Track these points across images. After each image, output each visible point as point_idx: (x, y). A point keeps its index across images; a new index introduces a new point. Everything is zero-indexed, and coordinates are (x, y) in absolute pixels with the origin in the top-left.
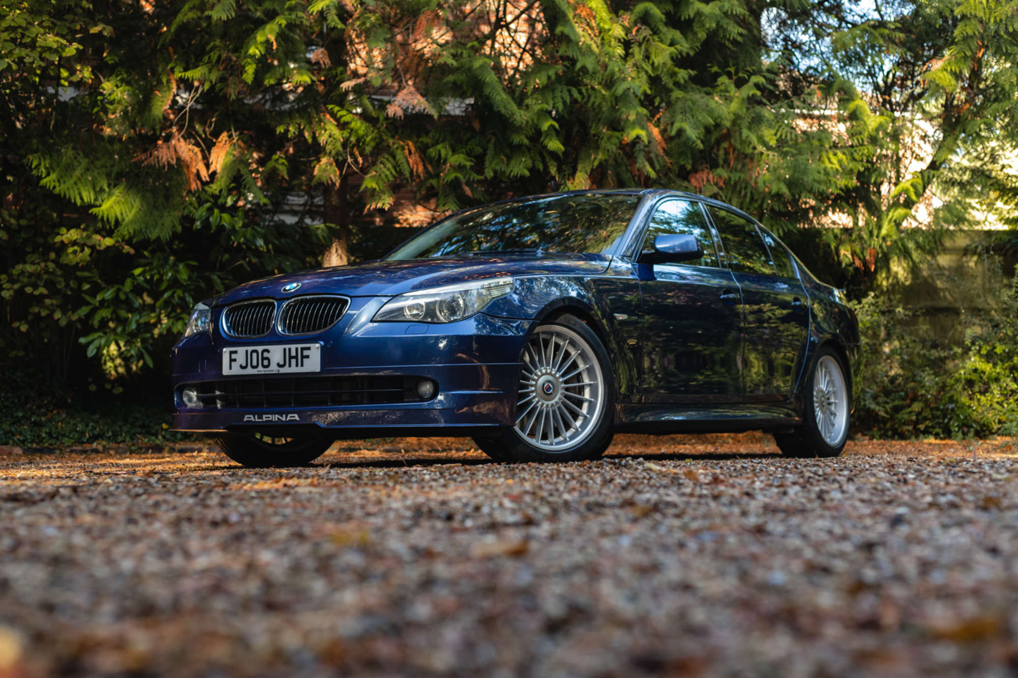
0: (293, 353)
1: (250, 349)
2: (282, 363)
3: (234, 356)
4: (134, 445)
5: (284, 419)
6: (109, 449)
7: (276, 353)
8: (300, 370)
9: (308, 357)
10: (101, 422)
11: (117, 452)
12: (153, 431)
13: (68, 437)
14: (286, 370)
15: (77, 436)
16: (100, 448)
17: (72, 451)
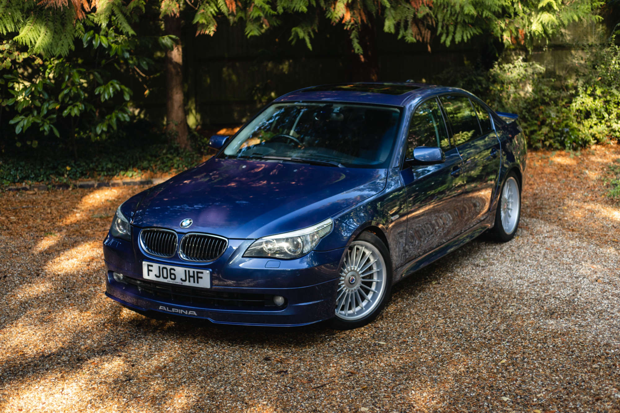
0: (191, 274)
1: (162, 266)
2: (184, 279)
3: (150, 268)
4: (50, 184)
5: (186, 313)
6: (34, 187)
7: (180, 271)
8: (196, 285)
9: (201, 278)
10: (26, 168)
11: (39, 189)
12: (61, 172)
13: (6, 179)
14: (187, 283)
15: (11, 179)
16: (28, 187)
17: (10, 190)
